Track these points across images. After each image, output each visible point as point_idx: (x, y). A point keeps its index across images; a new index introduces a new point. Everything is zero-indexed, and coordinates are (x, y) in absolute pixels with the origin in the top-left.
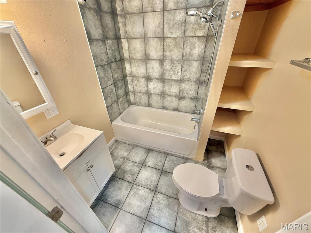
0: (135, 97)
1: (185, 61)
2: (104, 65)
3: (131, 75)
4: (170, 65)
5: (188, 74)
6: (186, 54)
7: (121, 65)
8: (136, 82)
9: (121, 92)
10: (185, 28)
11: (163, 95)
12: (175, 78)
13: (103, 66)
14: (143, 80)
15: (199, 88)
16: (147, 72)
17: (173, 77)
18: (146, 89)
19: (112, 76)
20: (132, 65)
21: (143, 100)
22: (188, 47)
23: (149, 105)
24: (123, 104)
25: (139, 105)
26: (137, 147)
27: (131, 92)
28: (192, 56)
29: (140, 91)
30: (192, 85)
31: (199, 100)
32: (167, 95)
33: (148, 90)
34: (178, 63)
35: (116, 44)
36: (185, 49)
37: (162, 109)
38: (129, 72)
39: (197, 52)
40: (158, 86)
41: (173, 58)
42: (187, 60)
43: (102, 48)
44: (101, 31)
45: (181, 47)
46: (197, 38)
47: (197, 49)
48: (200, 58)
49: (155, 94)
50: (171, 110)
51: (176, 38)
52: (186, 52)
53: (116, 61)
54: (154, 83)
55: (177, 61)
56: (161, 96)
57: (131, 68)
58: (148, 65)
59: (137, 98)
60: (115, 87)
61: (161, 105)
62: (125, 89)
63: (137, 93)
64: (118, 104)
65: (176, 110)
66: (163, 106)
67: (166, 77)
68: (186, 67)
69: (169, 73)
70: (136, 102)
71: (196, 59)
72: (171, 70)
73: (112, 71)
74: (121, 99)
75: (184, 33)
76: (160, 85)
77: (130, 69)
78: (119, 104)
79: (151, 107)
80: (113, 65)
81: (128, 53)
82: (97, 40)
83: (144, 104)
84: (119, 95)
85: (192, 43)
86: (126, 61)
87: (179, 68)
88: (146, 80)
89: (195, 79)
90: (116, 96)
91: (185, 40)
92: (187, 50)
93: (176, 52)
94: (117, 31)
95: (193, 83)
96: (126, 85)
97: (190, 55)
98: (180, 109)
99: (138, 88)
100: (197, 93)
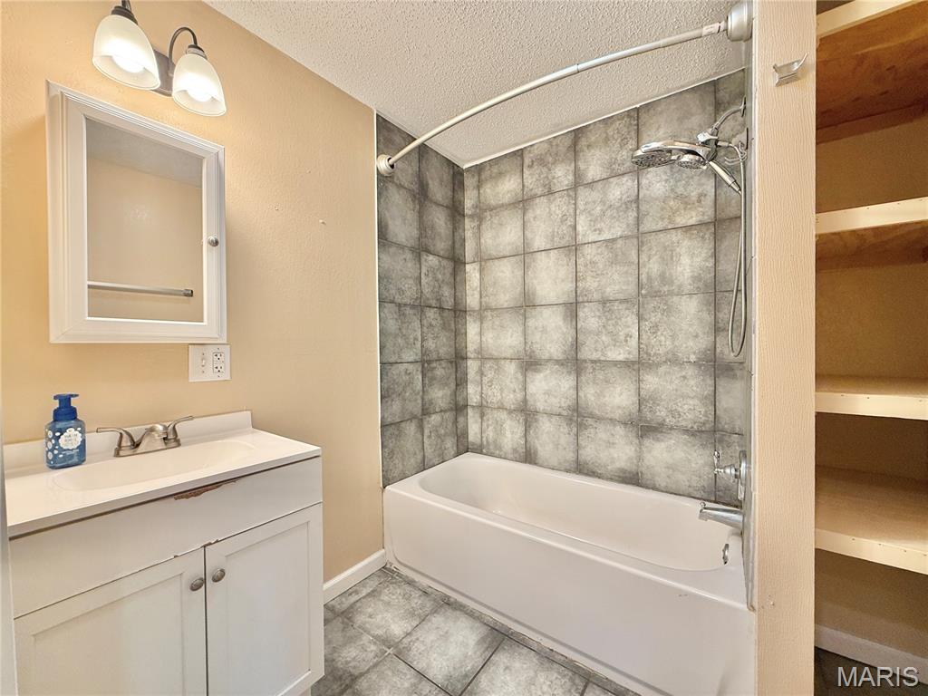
0: (485, 425)
1: (649, 298)
2: (405, 305)
3: (478, 353)
4: (599, 317)
5: (663, 338)
6: (649, 278)
7: (453, 322)
8: (490, 374)
9: (440, 395)
10: (638, 214)
11: (578, 417)
12: (618, 354)
13: (399, 305)
14: (511, 368)
15: (720, 389)
16: (525, 343)
17: (609, 354)
18: (520, 396)
19: (420, 340)
20: (485, 325)
21: (508, 434)
22: (654, 259)
23: (529, 457)
24: (439, 436)
25: (492, 455)
26: (455, 609)
27: (473, 407)
28: (672, 282)
29: (502, 404)
30: (684, 377)
31: (726, 438)
32: (592, 416)
33: (525, 401)
34: (625, 306)
35: (450, 270)
36: (645, 266)
37: (574, 472)
38: (475, 347)
39: (687, 267)
40: (560, 387)
41: (607, 294)
42: (656, 294)
43: (410, 265)
44: (415, 233)
45: (633, 263)
46: (679, 231)
47: (685, 260)
48: (701, 285)
49: (550, 415)
50: (611, 479)
51: (613, 240)
52: (648, 273)
53: (441, 308)
54: (546, 376)
55: (622, 301)
56: (569, 420)
57: (481, 334)
58: (531, 323)
59: (490, 428)
60: (424, 376)
61: (571, 456)
62: (455, 393)
63: (492, 409)
64: (421, 428)
65: (633, 478)
66: (577, 461)
67: (587, 353)
68: (654, 318)
69: (596, 342)
70: (485, 443)
71: (688, 288)
72: (604, 331)
73: (425, 329)
74: (435, 419)
75: (638, 224)
76: (566, 383)
77: (478, 338)
78: (427, 432)
79: (536, 464)
80: (431, 314)
81: (477, 296)
82: (401, 247)
83: (510, 451)
84: (431, 403)
85: (665, 248)
86: (470, 315)
87: (630, 323)
88: (522, 367)
89: (694, 353)
90: (420, 401)
91: (642, 242)
92: (653, 267)
93: (616, 277)
94: (457, 246)
95: (690, 371)
96: (461, 382)
97: (664, 279)
98: (647, 476)
99: (494, 395)
100: (712, 408)
